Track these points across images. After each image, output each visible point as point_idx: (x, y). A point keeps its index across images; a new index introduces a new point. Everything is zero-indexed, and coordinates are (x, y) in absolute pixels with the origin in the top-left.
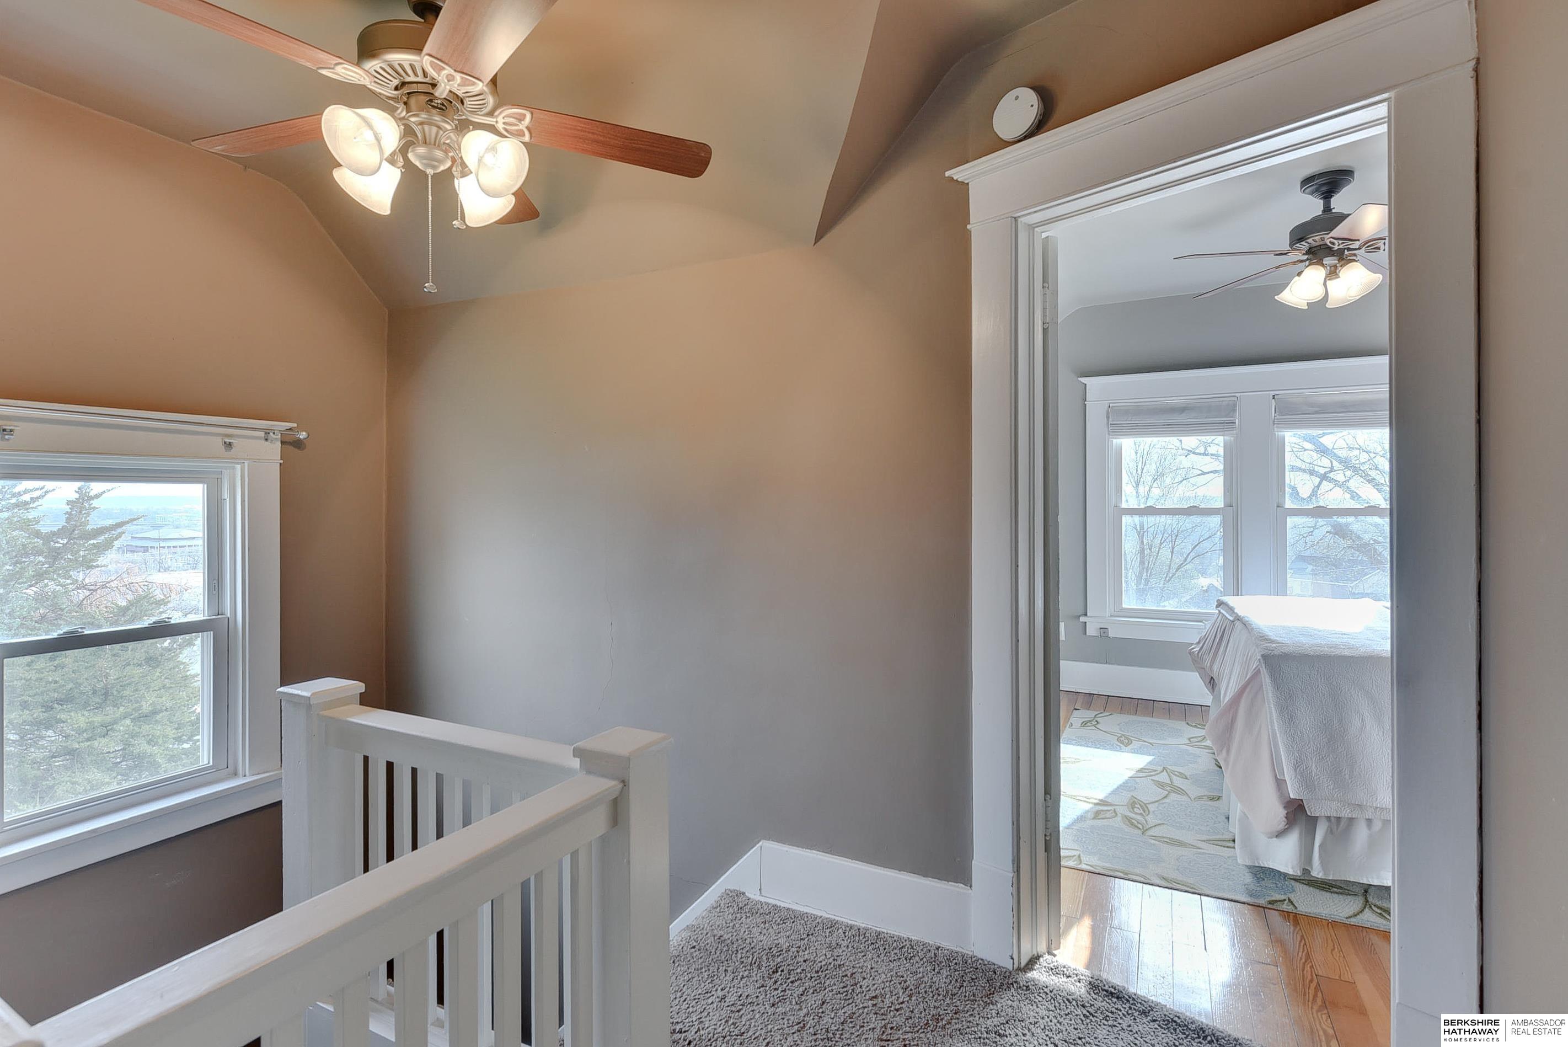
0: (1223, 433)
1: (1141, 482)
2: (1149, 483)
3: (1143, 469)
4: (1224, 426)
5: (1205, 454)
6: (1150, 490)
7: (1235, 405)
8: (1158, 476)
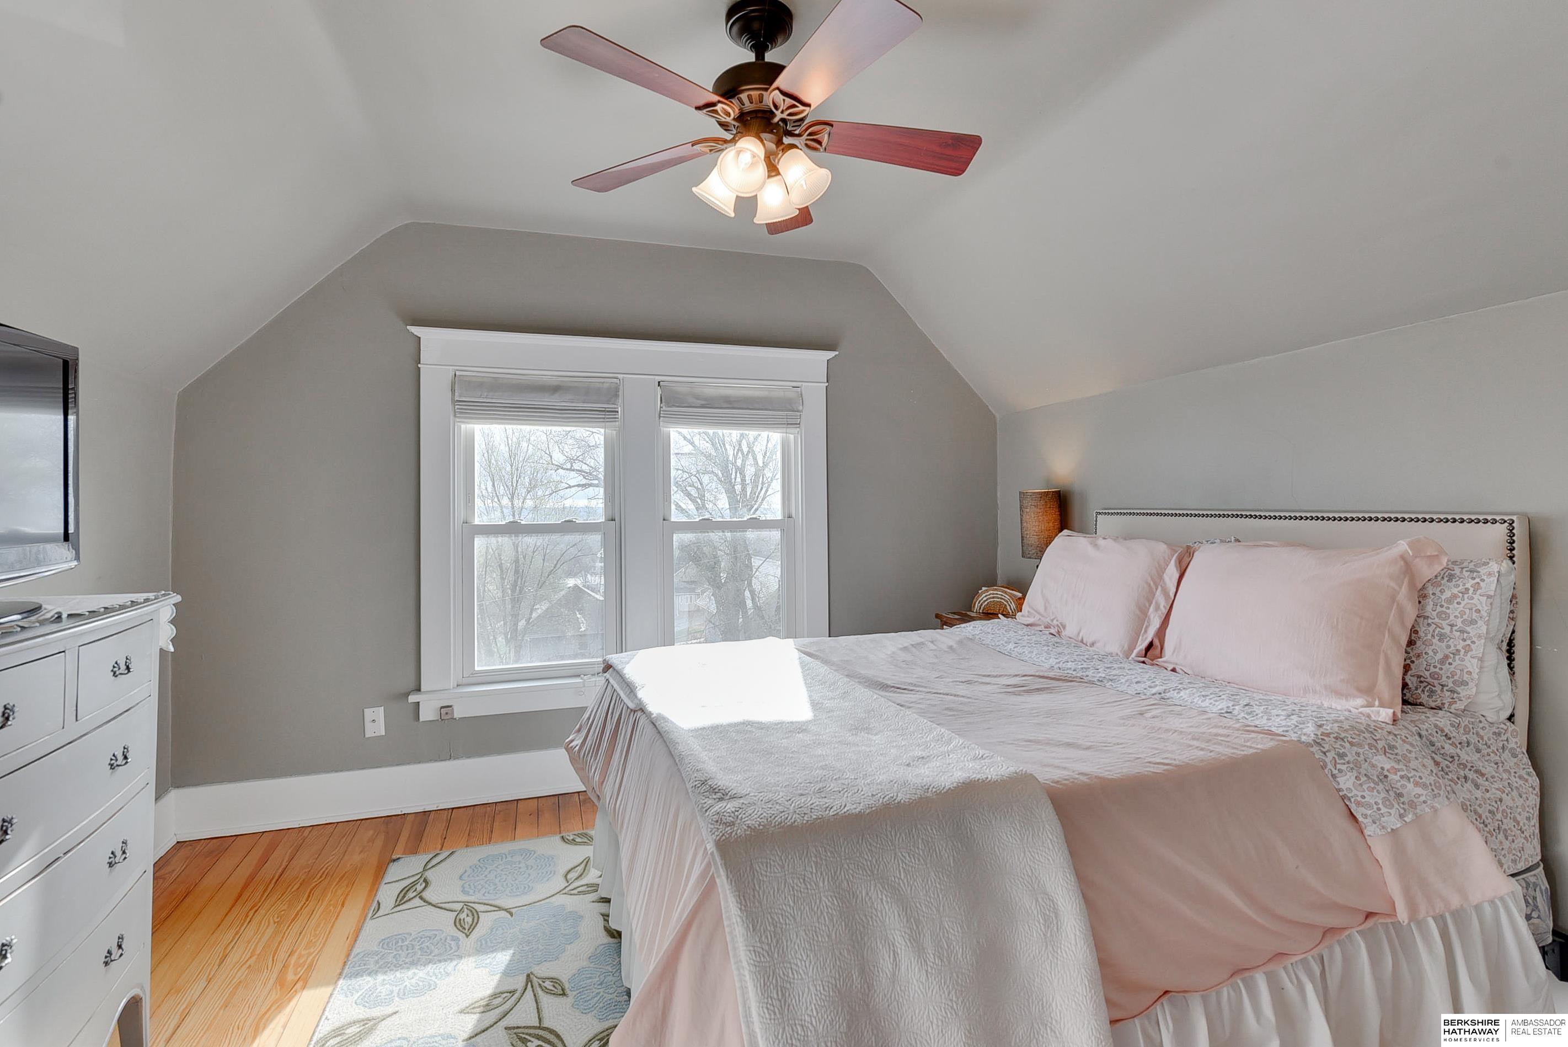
0: (604, 424)
1: (516, 494)
2: (523, 495)
3: (517, 482)
4: (606, 415)
5: (571, 470)
6: (523, 502)
7: (617, 390)
8: (532, 488)
